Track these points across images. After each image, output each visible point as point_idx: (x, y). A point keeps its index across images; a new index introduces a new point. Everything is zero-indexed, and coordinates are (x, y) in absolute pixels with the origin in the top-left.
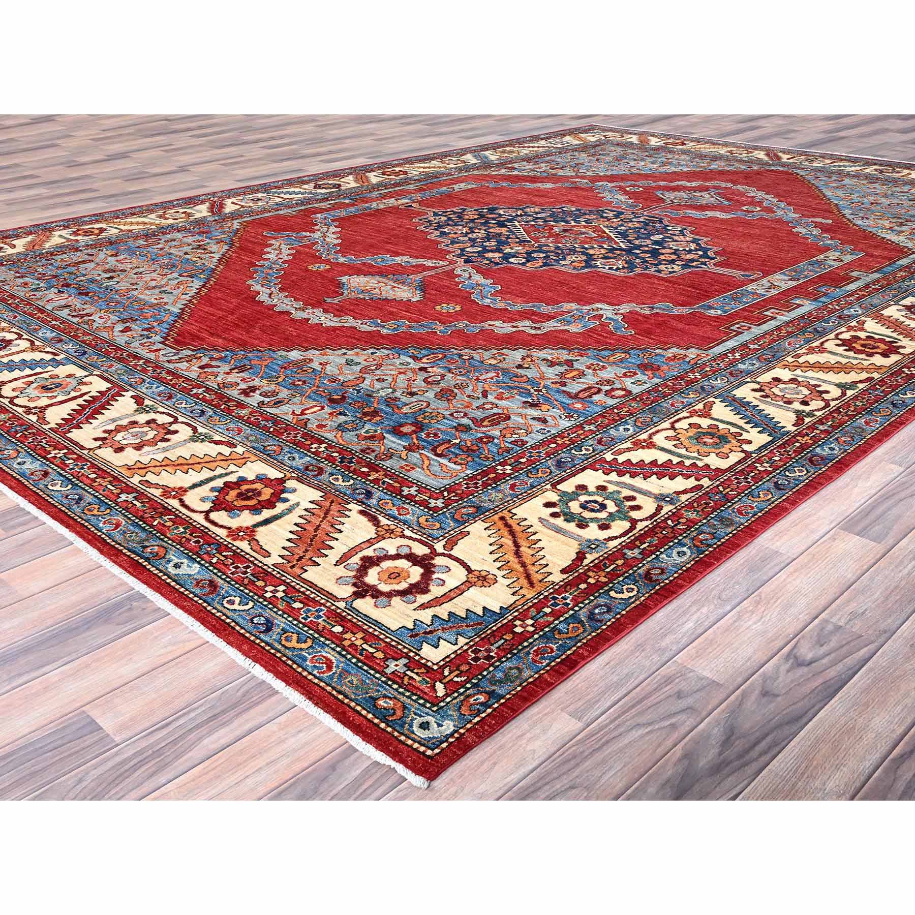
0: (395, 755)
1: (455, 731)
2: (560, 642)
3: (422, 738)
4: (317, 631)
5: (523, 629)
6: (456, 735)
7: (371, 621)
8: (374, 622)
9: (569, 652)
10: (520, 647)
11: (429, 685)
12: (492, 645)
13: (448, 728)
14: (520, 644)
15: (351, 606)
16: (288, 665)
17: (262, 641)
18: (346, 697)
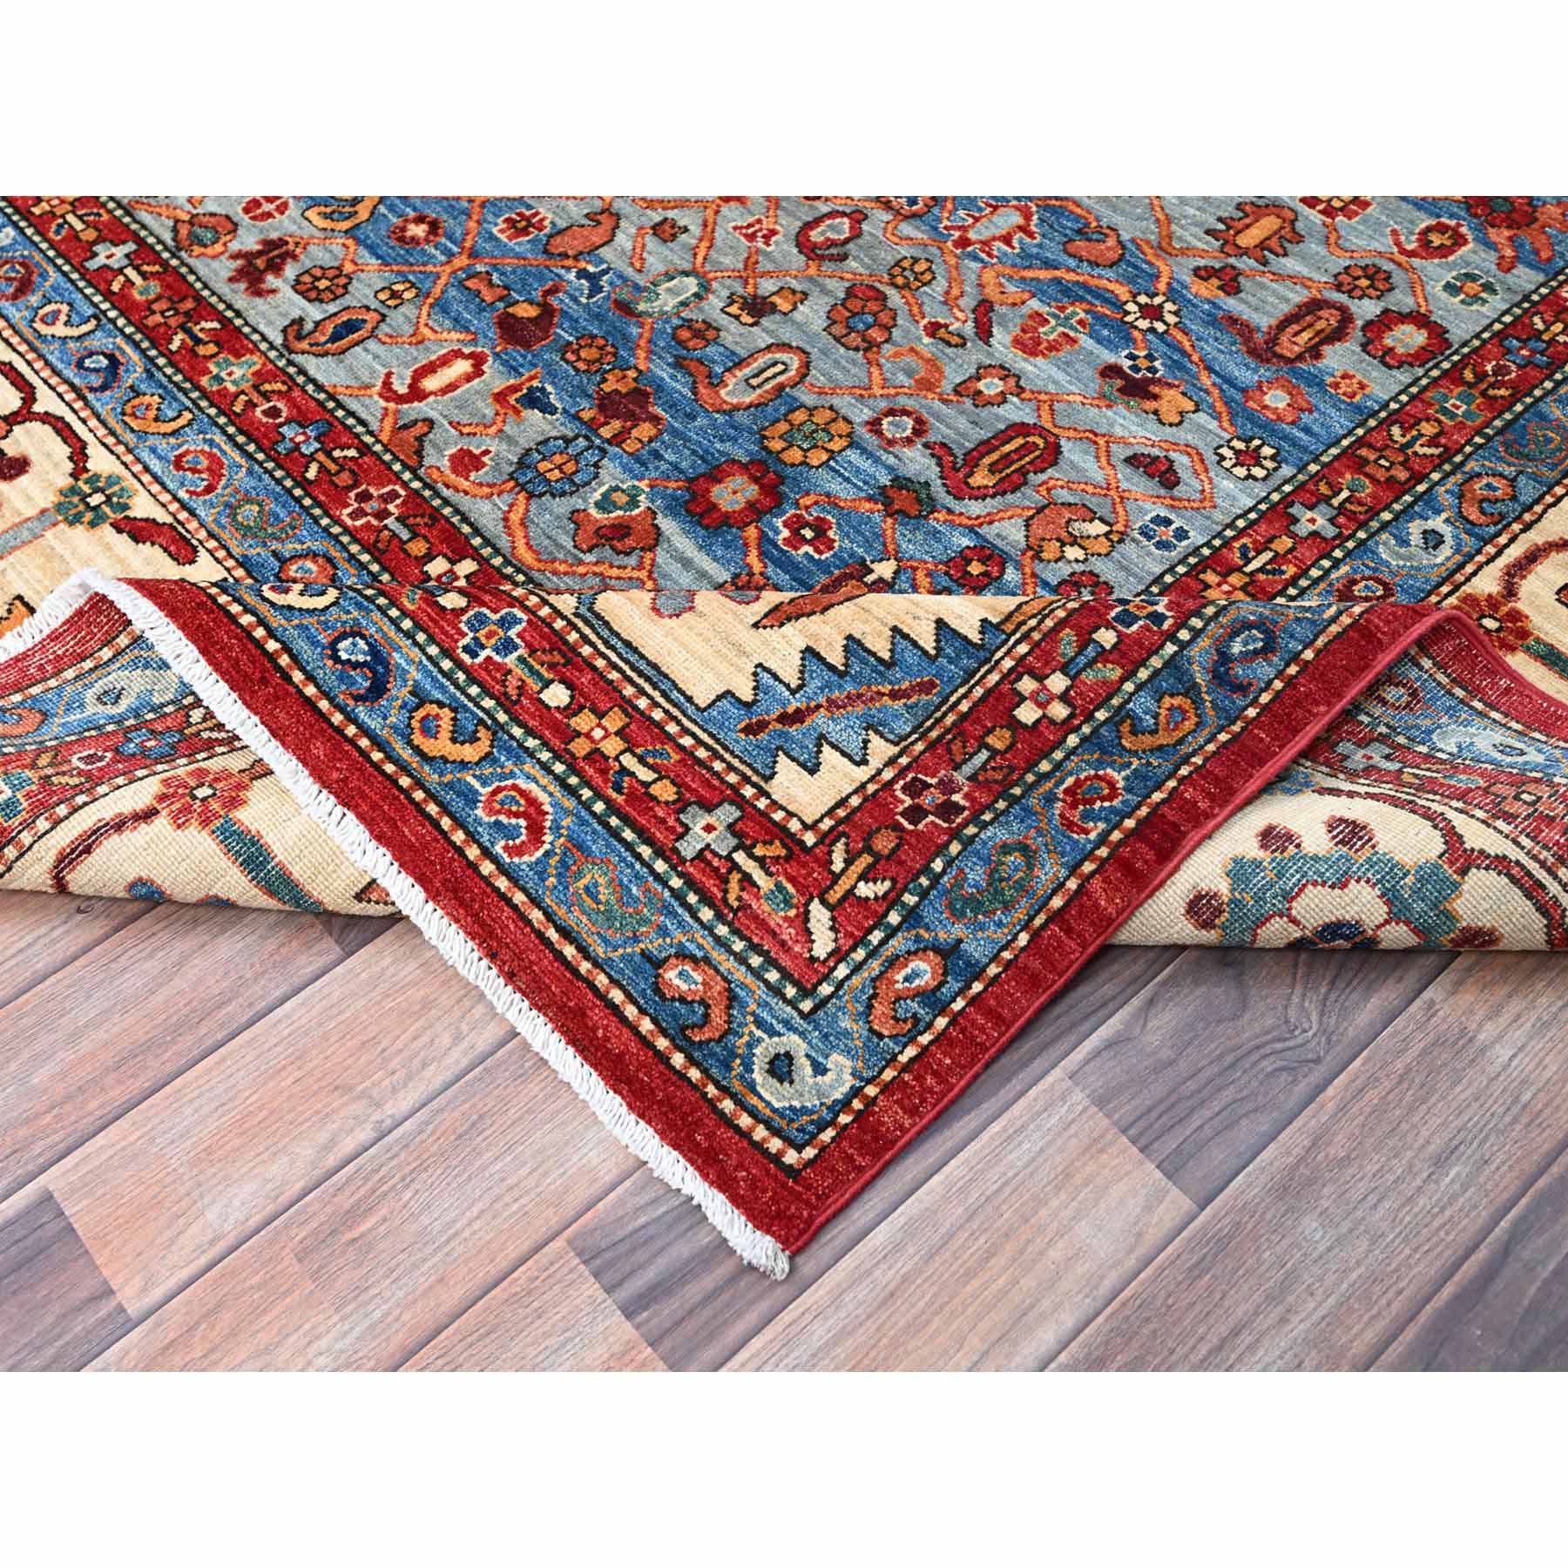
0: (708, 1162)
1: (856, 1092)
2: (1135, 763)
3: (774, 1110)
4: (503, 701)
5: (1040, 713)
6: (857, 1104)
7: (642, 665)
8: (650, 672)
9: (1157, 797)
10: (1030, 778)
11: (792, 913)
12: (957, 767)
13: (839, 1079)
14: (1031, 765)
15: (590, 609)
16: (428, 817)
17: (364, 731)
18: (583, 950)
